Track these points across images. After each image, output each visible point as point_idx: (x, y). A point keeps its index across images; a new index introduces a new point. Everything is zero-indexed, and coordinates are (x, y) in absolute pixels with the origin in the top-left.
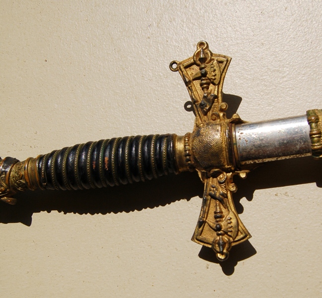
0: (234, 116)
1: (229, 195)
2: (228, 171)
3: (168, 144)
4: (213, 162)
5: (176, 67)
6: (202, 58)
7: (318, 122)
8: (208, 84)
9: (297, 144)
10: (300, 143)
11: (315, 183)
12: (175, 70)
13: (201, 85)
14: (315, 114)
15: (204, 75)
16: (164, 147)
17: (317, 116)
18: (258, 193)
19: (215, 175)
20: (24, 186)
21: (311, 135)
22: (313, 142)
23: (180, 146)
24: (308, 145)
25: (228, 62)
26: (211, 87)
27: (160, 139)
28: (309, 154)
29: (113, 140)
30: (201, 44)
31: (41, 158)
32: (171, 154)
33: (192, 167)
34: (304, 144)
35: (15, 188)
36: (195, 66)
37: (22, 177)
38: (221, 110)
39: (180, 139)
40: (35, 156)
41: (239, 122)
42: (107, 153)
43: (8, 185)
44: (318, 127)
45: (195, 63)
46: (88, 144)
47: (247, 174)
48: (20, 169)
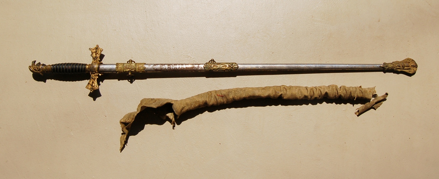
0: (101, 62)
1: (96, 78)
2: (97, 73)
3: (84, 66)
4: (94, 70)
5: (90, 49)
6: (97, 48)
8: (97, 54)
9: (113, 70)
12: (90, 50)
13: (95, 54)
15: (96, 52)
16: (83, 67)
17: (118, 65)
18: (105, 81)
19: (94, 74)
20: (47, 71)
22: (116, 69)
23: (87, 67)
25: (102, 50)
26: (97, 55)
27: (83, 64)
29: (72, 63)
30: (97, 45)
31: (52, 65)
32: (85, 68)
33: (89, 71)
35: (44, 71)
36: (95, 50)
37: (47, 69)
38: (98, 60)
39: (88, 65)
40: (51, 64)
41: (102, 63)
42: (70, 66)
43: (43, 71)
45: (95, 49)
46: (65, 63)
47: (101, 75)
48: (46, 67)
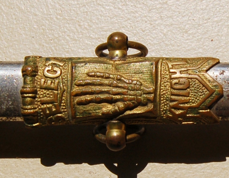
7: (35, 76)
9: (3, 103)
10: (8, 101)
11: (40, 159)
14: (35, 63)
17: (37, 67)
21: (22, 93)
22: (24, 103)
24: (18, 106)
28: (19, 119)
34: (12, 104)
44: (33, 83)
